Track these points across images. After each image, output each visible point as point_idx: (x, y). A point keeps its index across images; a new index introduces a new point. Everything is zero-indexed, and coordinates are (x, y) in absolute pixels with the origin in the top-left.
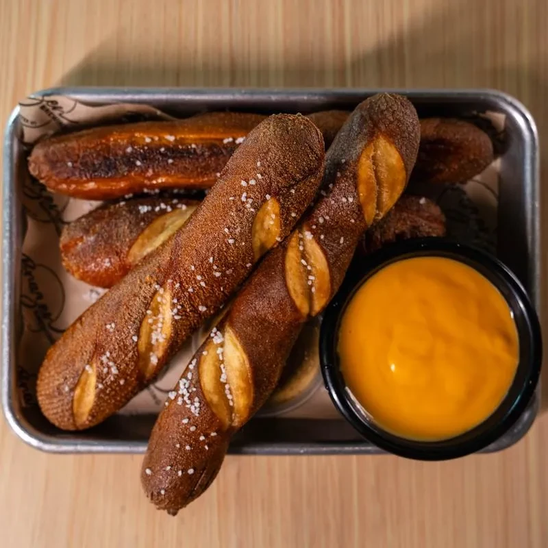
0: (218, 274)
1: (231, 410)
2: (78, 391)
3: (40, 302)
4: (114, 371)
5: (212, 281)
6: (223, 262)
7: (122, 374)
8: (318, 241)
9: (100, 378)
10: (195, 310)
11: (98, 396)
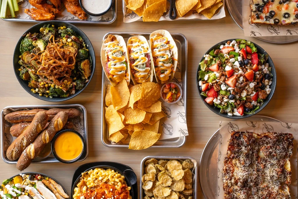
0: (32, 135)
1: (31, 156)
2: (12, 154)
3: (8, 140)
4: (17, 150)
5: (31, 136)
6: (33, 133)
7: (19, 151)
8: (48, 132)
9: (15, 151)
10: (29, 141)
11: (15, 154)
